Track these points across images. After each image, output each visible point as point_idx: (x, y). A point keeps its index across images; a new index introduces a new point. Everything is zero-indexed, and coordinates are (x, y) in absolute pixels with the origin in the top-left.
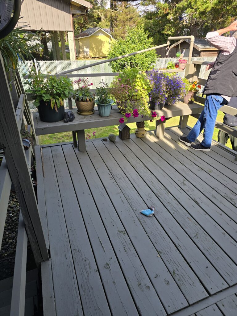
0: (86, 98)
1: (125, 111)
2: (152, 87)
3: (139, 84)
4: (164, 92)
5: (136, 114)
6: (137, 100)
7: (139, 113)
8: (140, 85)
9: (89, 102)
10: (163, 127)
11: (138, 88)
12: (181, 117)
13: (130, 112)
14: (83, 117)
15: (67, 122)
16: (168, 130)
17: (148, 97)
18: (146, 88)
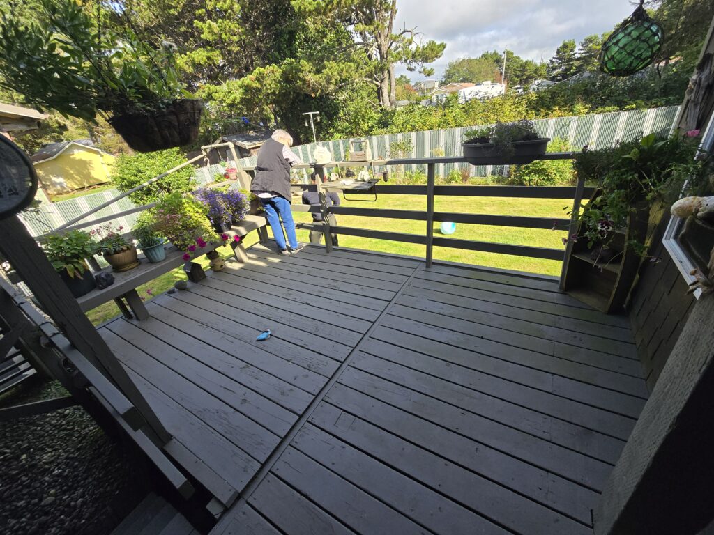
0: (121, 247)
1: (186, 246)
2: (208, 208)
3: (189, 209)
4: (224, 209)
5: (202, 243)
6: (195, 228)
7: (205, 241)
8: (192, 210)
9: (128, 251)
10: (242, 248)
11: (191, 214)
12: (258, 230)
13: (194, 243)
14: (127, 273)
15: (105, 287)
16: (250, 250)
17: (207, 221)
18: (200, 211)
